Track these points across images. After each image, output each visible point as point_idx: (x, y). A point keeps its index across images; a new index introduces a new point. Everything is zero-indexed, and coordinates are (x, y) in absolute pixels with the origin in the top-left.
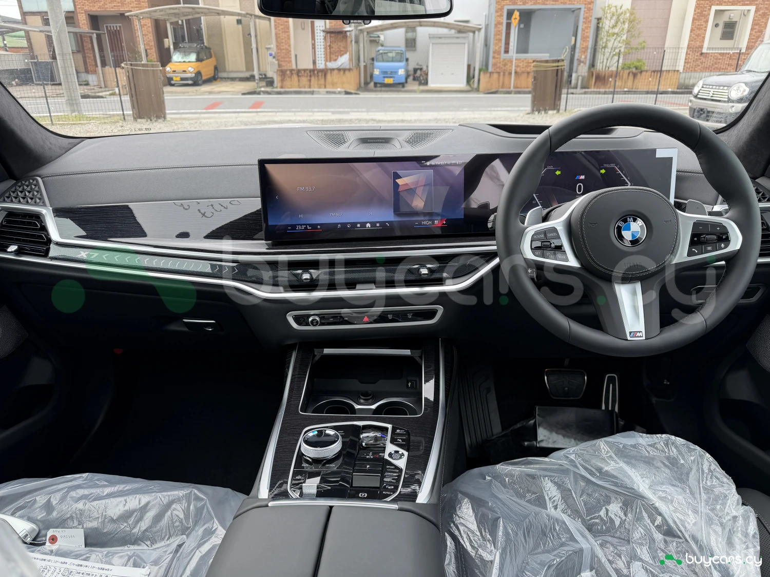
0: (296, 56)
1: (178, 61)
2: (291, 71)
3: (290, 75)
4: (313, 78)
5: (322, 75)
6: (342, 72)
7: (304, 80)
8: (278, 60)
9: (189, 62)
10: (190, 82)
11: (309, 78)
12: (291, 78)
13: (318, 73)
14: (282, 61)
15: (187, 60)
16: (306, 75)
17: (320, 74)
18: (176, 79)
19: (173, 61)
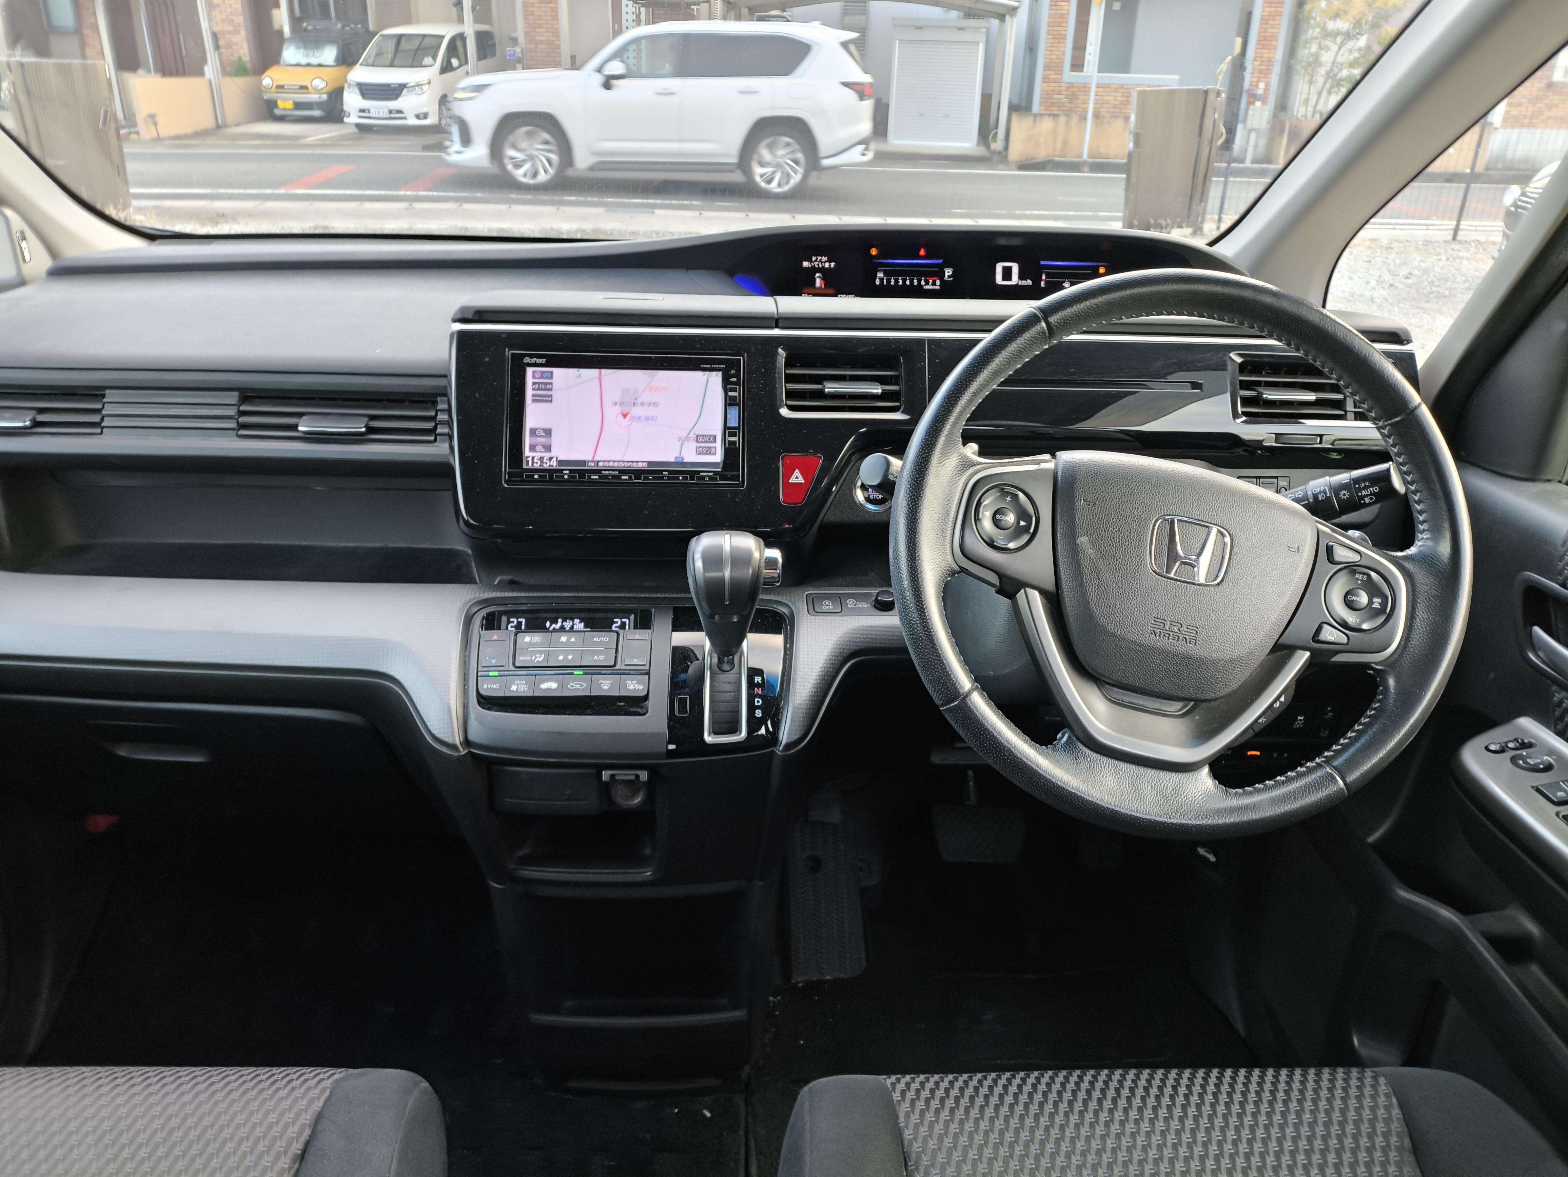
1: (294, 62)
9: (320, 65)
10: (317, 113)
15: (314, 62)
18: (285, 104)
19: (282, 62)
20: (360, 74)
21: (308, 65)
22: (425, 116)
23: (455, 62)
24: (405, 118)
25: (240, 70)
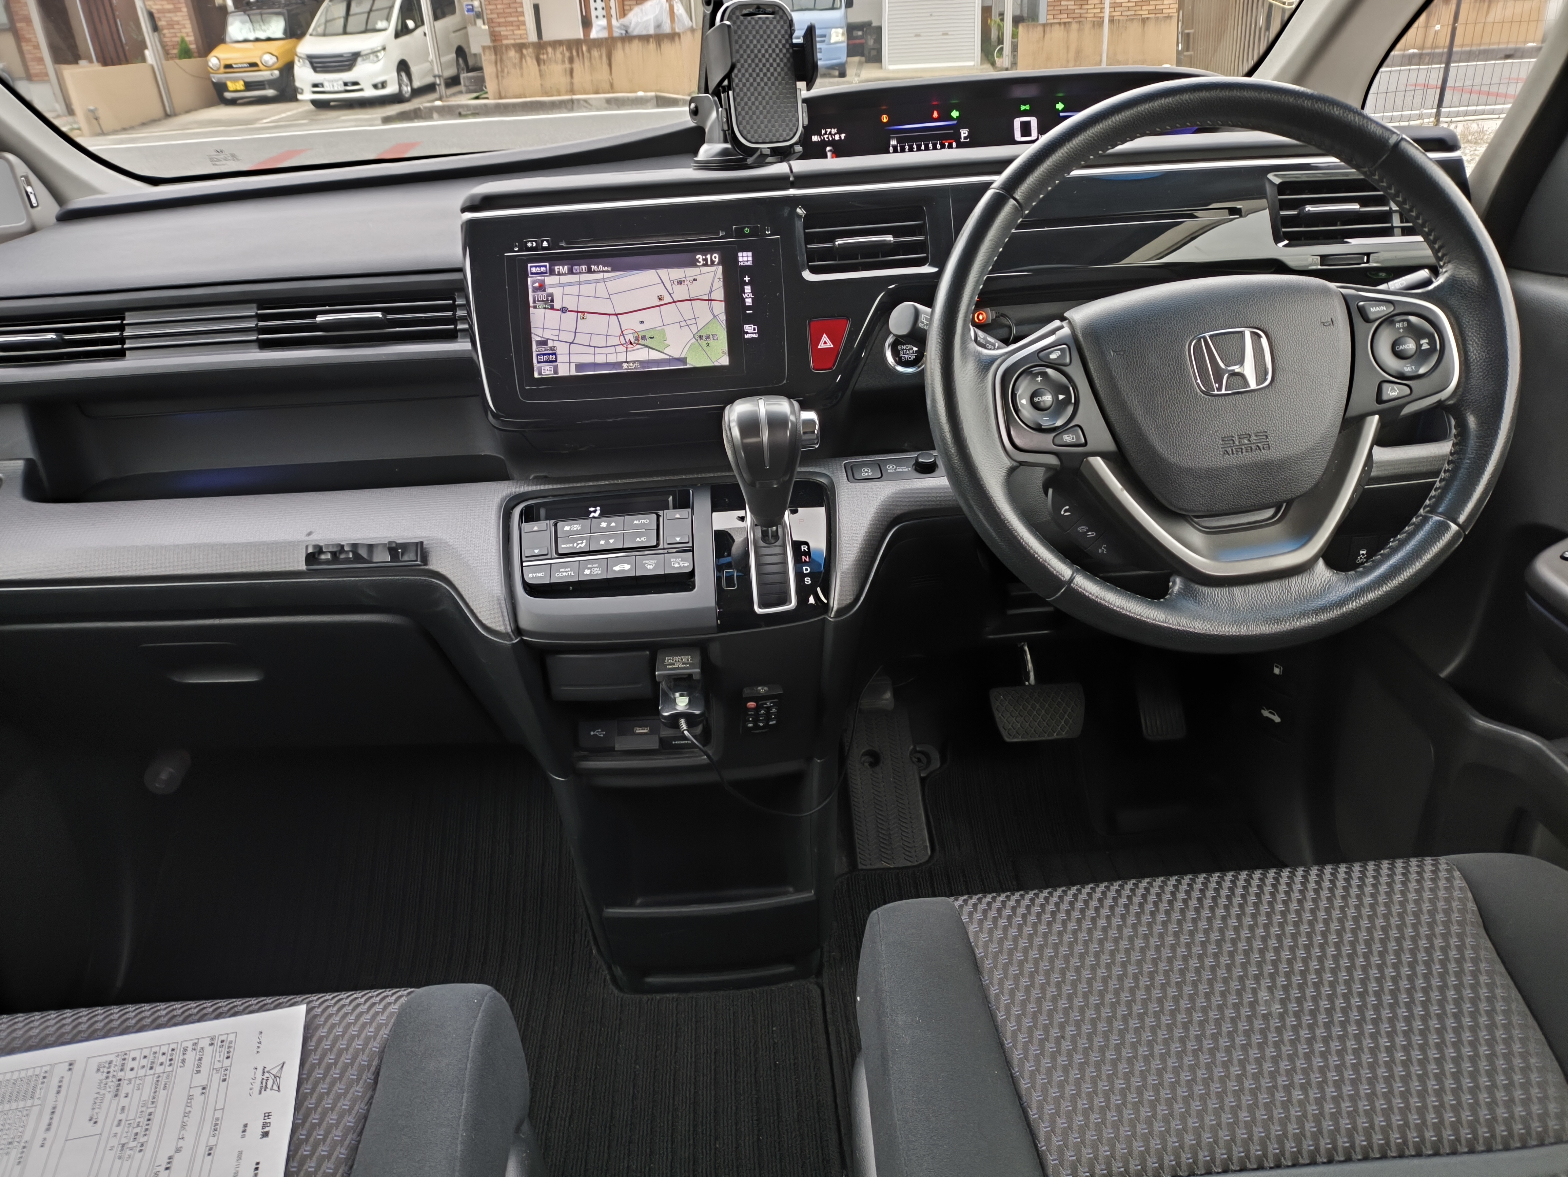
0: (536, 8)
1: (241, 38)
2: (520, 47)
3: (517, 61)
4: (577, 66)
5: (601, 56)
6: (652, 45)
7: (556, 70)
8: (490, 22)
9: (269, 39)
10: (270, 92)
11: (567, 65)
12: (521, 68)
13: (589, 51)
14: (499, 25)
15: (263, 36)
16: (559, 56)
17: (595, 53)
18: (235, 86)
19: (228, 39)
20: (309, 45)
21: (257, 40)
22: (383, 85)
23: (411, 24)
24: (361, 90)
25: (186, 53)
